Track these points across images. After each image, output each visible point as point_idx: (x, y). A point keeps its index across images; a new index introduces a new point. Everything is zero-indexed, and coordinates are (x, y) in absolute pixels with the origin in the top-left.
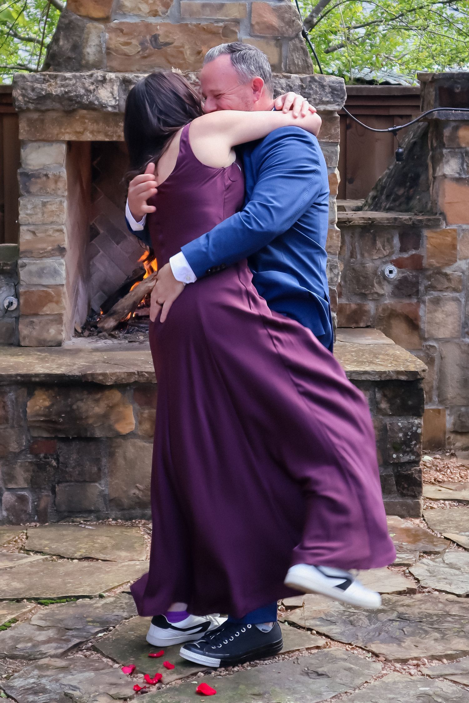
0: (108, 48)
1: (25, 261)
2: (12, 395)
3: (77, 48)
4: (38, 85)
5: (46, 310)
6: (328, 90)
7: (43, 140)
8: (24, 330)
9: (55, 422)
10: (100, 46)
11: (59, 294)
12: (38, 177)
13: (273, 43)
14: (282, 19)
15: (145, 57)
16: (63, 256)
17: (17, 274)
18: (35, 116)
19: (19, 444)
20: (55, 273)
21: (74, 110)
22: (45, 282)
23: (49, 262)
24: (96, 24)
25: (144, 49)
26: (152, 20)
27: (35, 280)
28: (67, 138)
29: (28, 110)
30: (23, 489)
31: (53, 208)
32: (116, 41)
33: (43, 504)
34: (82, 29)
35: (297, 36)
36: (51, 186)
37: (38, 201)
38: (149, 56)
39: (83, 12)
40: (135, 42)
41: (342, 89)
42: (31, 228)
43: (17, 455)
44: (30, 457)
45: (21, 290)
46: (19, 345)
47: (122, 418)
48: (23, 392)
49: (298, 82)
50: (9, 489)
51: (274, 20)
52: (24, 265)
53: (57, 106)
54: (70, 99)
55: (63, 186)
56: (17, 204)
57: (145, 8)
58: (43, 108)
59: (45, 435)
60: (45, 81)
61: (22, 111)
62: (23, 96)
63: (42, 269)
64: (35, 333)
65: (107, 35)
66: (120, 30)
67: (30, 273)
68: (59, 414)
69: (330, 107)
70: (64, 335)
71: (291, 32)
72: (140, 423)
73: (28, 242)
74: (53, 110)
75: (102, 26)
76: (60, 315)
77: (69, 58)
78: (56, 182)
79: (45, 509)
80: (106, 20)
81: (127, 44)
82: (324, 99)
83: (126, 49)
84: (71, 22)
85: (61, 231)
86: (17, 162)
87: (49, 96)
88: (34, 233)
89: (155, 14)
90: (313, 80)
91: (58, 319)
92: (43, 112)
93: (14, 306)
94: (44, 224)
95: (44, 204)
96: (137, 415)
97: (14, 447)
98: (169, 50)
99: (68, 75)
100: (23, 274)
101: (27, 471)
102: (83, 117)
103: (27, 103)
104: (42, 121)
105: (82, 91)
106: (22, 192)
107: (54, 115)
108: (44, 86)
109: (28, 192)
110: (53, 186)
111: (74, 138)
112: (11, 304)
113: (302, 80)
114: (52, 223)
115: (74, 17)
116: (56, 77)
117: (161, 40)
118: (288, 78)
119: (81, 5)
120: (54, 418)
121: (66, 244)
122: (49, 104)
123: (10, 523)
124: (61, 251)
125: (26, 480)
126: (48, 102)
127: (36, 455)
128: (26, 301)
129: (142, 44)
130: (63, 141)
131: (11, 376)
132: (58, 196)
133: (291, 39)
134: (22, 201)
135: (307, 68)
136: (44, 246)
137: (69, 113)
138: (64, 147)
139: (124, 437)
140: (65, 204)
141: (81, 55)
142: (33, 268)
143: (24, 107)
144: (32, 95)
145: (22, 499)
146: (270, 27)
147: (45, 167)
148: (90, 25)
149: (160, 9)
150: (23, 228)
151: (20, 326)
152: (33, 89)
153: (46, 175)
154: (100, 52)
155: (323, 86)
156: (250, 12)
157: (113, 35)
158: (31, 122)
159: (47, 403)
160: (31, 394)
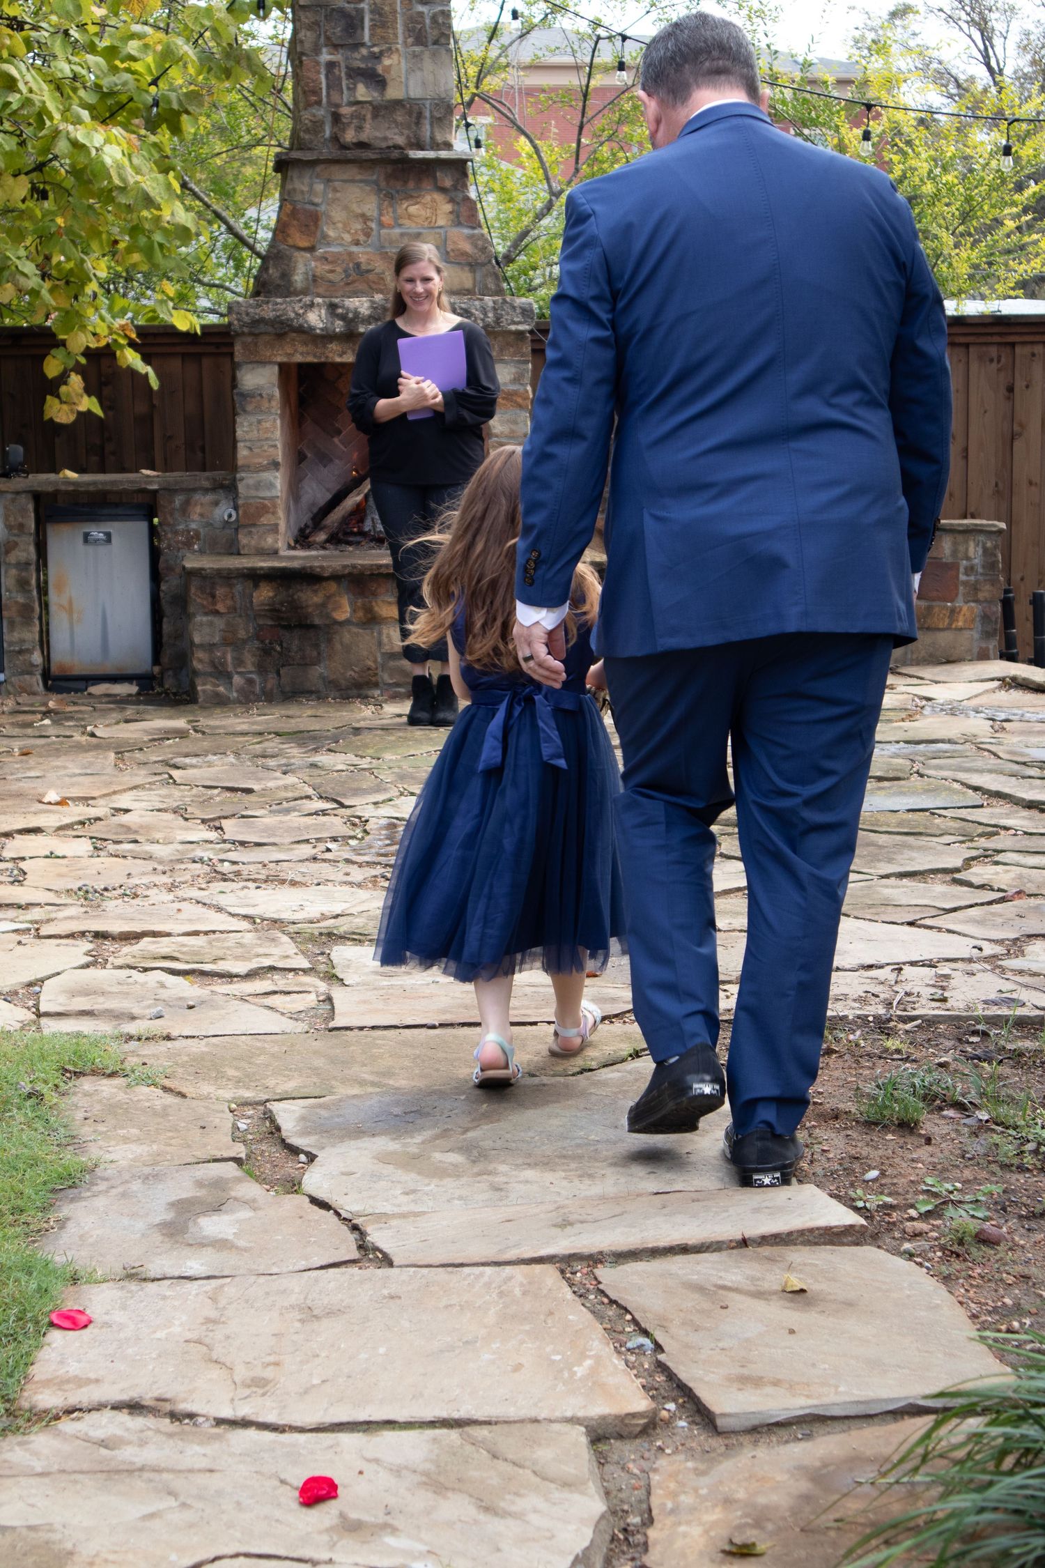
0: (314, 276)
1: (243, 475)
2: (239, 587)
3: (286, 275)
4: (251, 310)
5: (264, 520)
6: (518, 311)
7: (257, 362)
8: (243, 539)
9: (279, 611)
10: (306, 273)
11: (275, 506)
12: (253, 397)
13: (467, 268)
14: (476, 246)
15: (348, 284)
16: (278, 470)
17: (236, 488)
18: (249, 339)
19: (247, 632)
20: (271, 486)
21: (285, 333)
22: (262, 494)
23: (266, 476)
24: (303, 253)
25: (348, 276)
26: (354, 249)
27: (253, 493)
28: (279, 359)
29: (243, 334)
30: (251, 672)
31: (268, 425)
32: (322, 269)
33: (269, 686)
34: (290, 258)
35: (490, 262)
36: (265, 405)
37: (253, 419)
38: (353, 282)
39: (290, 241)
40: (339, 269)
41: (532, 311)
42: (248, 444)
43: (245, 642)
44: (257, 644)
45: (240, 502)
46: (239, 554)
47: (338, 607)
48: (250, 584)
49: (491, 304)
50: (238, 673)
51: (467, 247)
52: (242, 479)
53: (270, 329)
54: (282, 323)
55: (276, 405)
56: (234, 422)
57: (348, 238)
58: (257, 331)
59: (270, 623)
60: (258, 306)
61: (238, 335)
62: (239, 320)
63: (259, 482)
64: (253, 543)
65: (313, 264)
66: (324, 259)
67: (248, 487)
68: (282, 604)
69: (521, 327)
70: (280, 544)
71: (482, 259)
72: (354, 611)
73: (245, 457)
74: (266, 333)
75: (308, 255)
76: (277, 525)
77: (279, 286)
78: (270, 401)
79: (272, 690)
80: (311, 249)
81: (332, 271)
82: (516, 319)
83: (331, 276)
84: (279, 252)
85: (275, 446)
86: (234, 382)
87: (262, 320)
88: (250, 449)
89: (357, 243)
90: (505, 301)
91: (275, 529)
92: (256, 335)
93: (234, 518)
94: (259, 440)
95: (259, 422)
96: (351, 604)
97: (242, 634)
98: (371, 276)
99: (279, 300)
100: (241, 488)
101: (254, 655)
102: (293, 340)
103: (241, 327)
104: (256, 344)
105: (292, 315)
106: (239, 410)
107: (267, 338)
108: (258, 311)
109: (245, 411)
110: (267, 405)
111: (285, 360)
112: (230, 516)
113: (494, 302)
114: (267, 439)
115: (282, 247)
116: (268, 303)
117: (364, 267)
118: (481, 300)
119: (288, 235)
120: (277, 606)
121: (280, 459)
122: (262, 328)
123: (240, 702)
124: (275, 465)
125: (253, 664)
126: (262, 326)
127: (262, 642)
128: (245, 512)
129: (345, 271)
130: (275, 363)
131: (238, 569)
132: (271, 414)
133: (483, 265)
134: (238, 420)
135: (500, 292)
136: (260, 460)
137: (280, 336)
138: (276, 368)
139: (341, 624)
140: (278, 422)
141: (290, 283)
142: (251, 482)
143: (239, 331)
144: (246, 319)
145: (250, 682)
146: (464, 254)
147: (259, 387)
148: (296, 254)
149: (362, 238)
150: (240, 445)
151: (240, 536)
152: (247, 314)
153: (261, 395)
154: (307, 279)
155: (514, 308)
156: (446, 240)
157: (318, 264)
158: (245, 346)
159: (271, 594)
160: (256, 586)
